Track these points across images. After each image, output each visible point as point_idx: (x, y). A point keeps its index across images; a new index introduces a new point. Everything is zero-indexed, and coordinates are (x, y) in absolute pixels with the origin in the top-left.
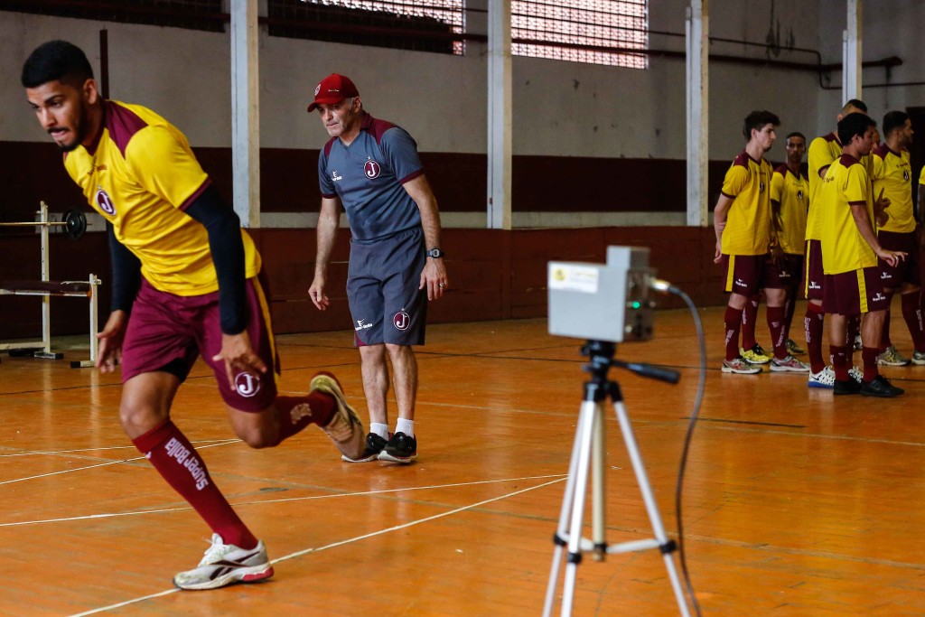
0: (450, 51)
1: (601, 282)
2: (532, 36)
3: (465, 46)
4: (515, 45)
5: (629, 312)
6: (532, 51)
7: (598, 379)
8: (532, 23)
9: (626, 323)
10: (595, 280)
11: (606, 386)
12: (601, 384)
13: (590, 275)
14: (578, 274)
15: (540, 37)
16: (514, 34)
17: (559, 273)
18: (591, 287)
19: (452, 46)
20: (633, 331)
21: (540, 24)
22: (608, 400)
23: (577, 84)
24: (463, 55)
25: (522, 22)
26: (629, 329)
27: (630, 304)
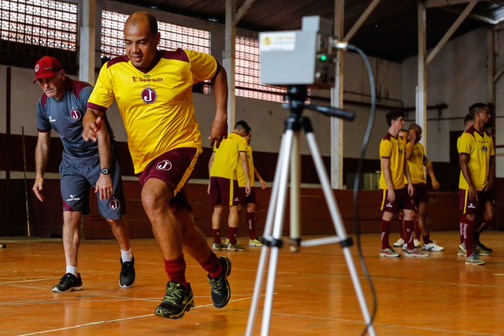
0: (201, 92)
1: (298, 42)
2: (246, 86)
3: (210, 89)
4: (237, 90)
5: (318, 61)
6: (246, 94)
7: (294, 115)
8: (247, 79)
9: (316, 70)
10: (293, 41)
11: (301, 120)
12: (297, 119)
13: (289, 38)
14: (281, 38)
15: (251, 86)
16: (237, 84)
17: (267, 39)
18: (290, 47)
19: (203, 89)
20: (321, 76)
21: (251, 80)
22: (302, 132)
23: (271, 113)
24: (208, 94)
25: (241, 78)
26: (318, 75)
27: (319, 56)
